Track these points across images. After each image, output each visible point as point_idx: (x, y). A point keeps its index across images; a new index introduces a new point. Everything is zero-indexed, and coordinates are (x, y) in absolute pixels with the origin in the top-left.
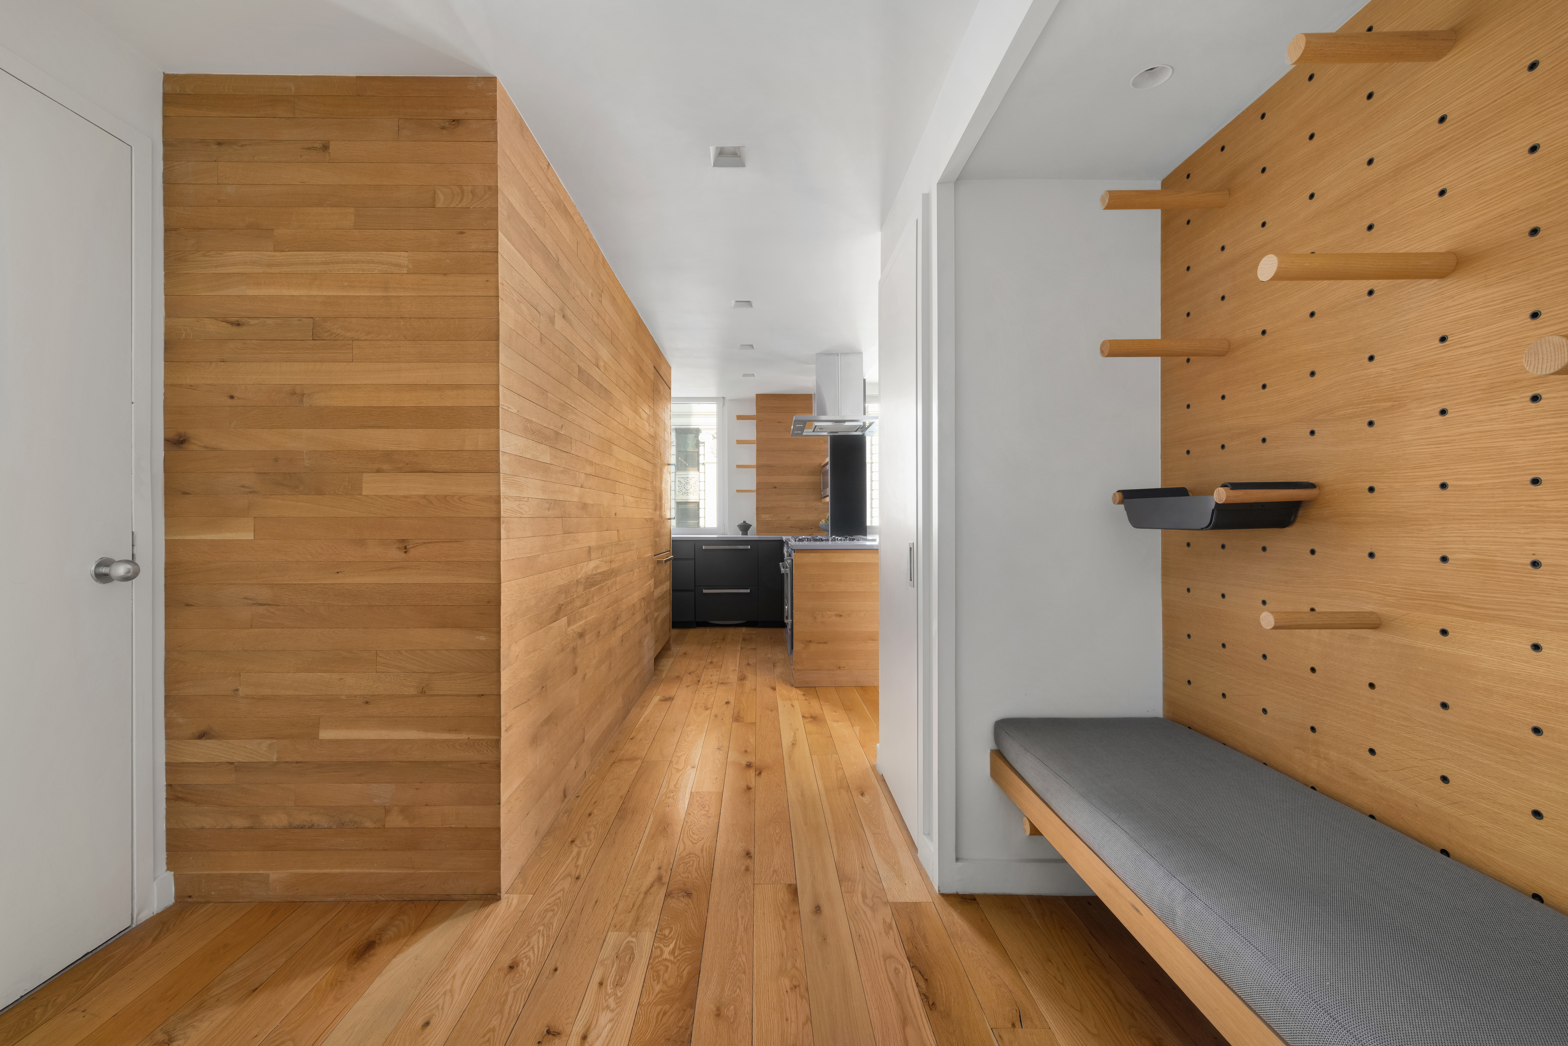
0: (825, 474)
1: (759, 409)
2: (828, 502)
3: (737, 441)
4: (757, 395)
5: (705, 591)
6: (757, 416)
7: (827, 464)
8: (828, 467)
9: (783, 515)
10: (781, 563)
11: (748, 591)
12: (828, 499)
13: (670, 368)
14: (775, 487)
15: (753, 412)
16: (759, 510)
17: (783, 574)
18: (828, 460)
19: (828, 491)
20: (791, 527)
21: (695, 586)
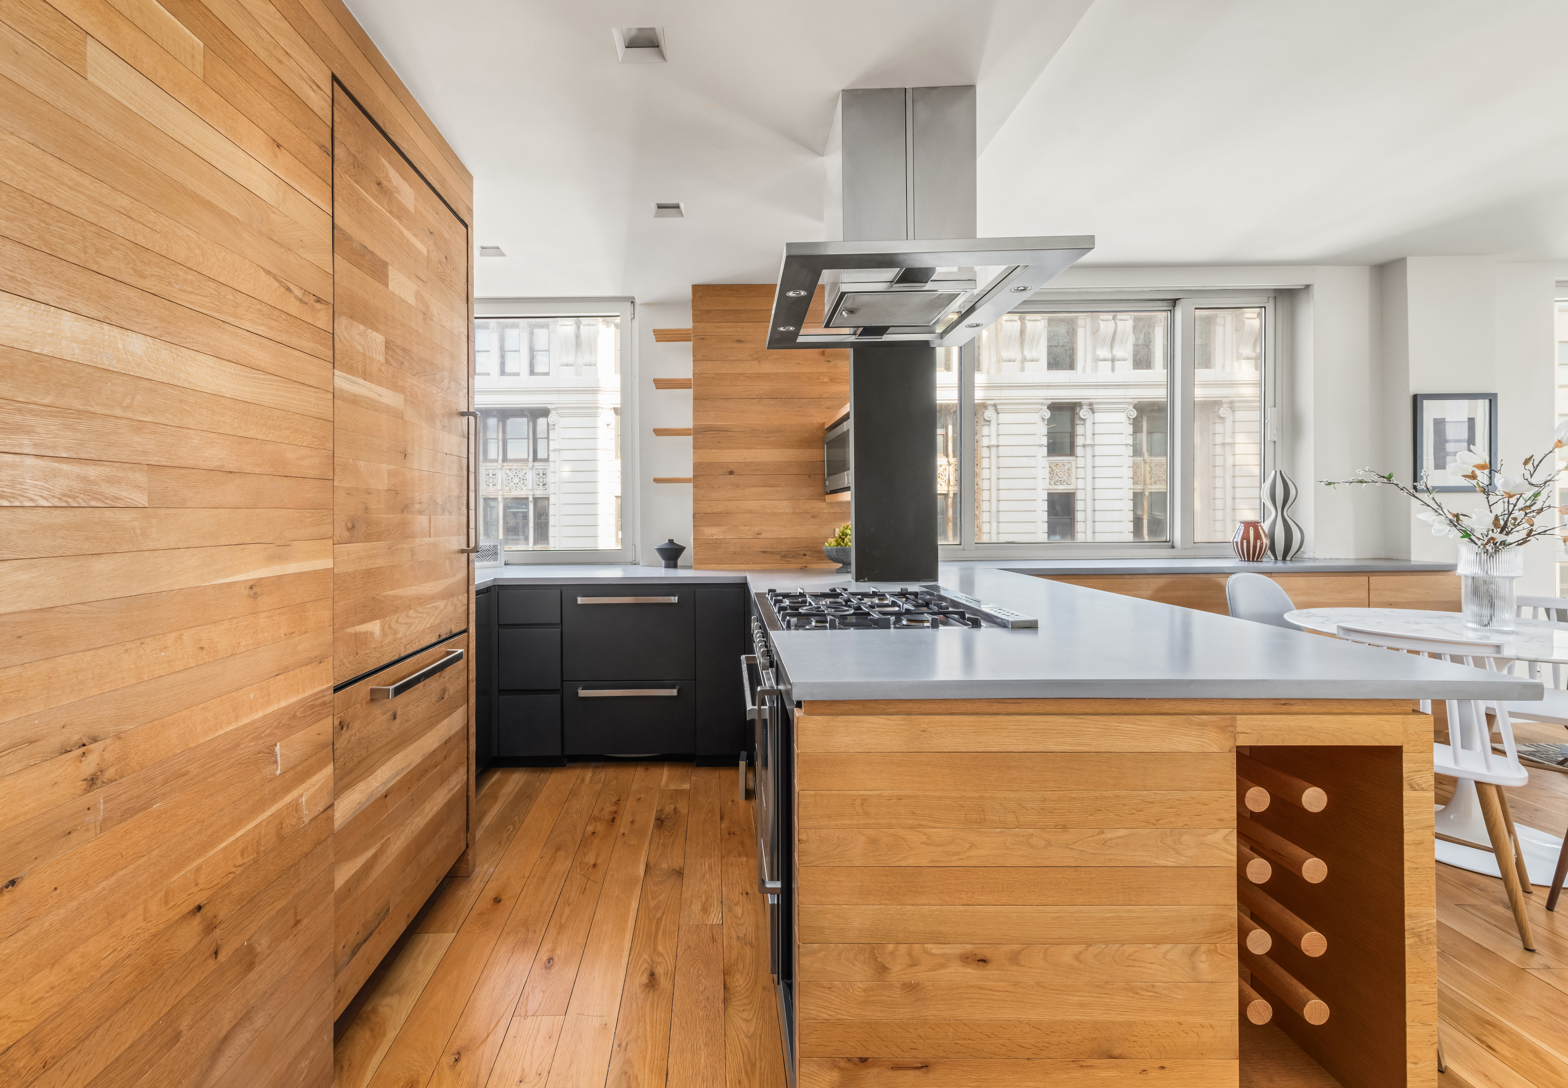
0: (842, 440)
1: (699, 315)
2: (848, 503)
3: (655, 381)
4: (696, 288)
5: (582, 693)
6: (694, 328)
7: (846, 417)
8: (849, 426)
9: (747, 528)
10: (743, 657)
11: (674, 692)
12: (847, 497)
13: (470, 177)
14: (731, 473)
15: (684, 321)
16: (699, 518)
17: (753, 721)
18: (848, 408)
19: (849, 478)
20: (763, 552)
21: (562, 681)
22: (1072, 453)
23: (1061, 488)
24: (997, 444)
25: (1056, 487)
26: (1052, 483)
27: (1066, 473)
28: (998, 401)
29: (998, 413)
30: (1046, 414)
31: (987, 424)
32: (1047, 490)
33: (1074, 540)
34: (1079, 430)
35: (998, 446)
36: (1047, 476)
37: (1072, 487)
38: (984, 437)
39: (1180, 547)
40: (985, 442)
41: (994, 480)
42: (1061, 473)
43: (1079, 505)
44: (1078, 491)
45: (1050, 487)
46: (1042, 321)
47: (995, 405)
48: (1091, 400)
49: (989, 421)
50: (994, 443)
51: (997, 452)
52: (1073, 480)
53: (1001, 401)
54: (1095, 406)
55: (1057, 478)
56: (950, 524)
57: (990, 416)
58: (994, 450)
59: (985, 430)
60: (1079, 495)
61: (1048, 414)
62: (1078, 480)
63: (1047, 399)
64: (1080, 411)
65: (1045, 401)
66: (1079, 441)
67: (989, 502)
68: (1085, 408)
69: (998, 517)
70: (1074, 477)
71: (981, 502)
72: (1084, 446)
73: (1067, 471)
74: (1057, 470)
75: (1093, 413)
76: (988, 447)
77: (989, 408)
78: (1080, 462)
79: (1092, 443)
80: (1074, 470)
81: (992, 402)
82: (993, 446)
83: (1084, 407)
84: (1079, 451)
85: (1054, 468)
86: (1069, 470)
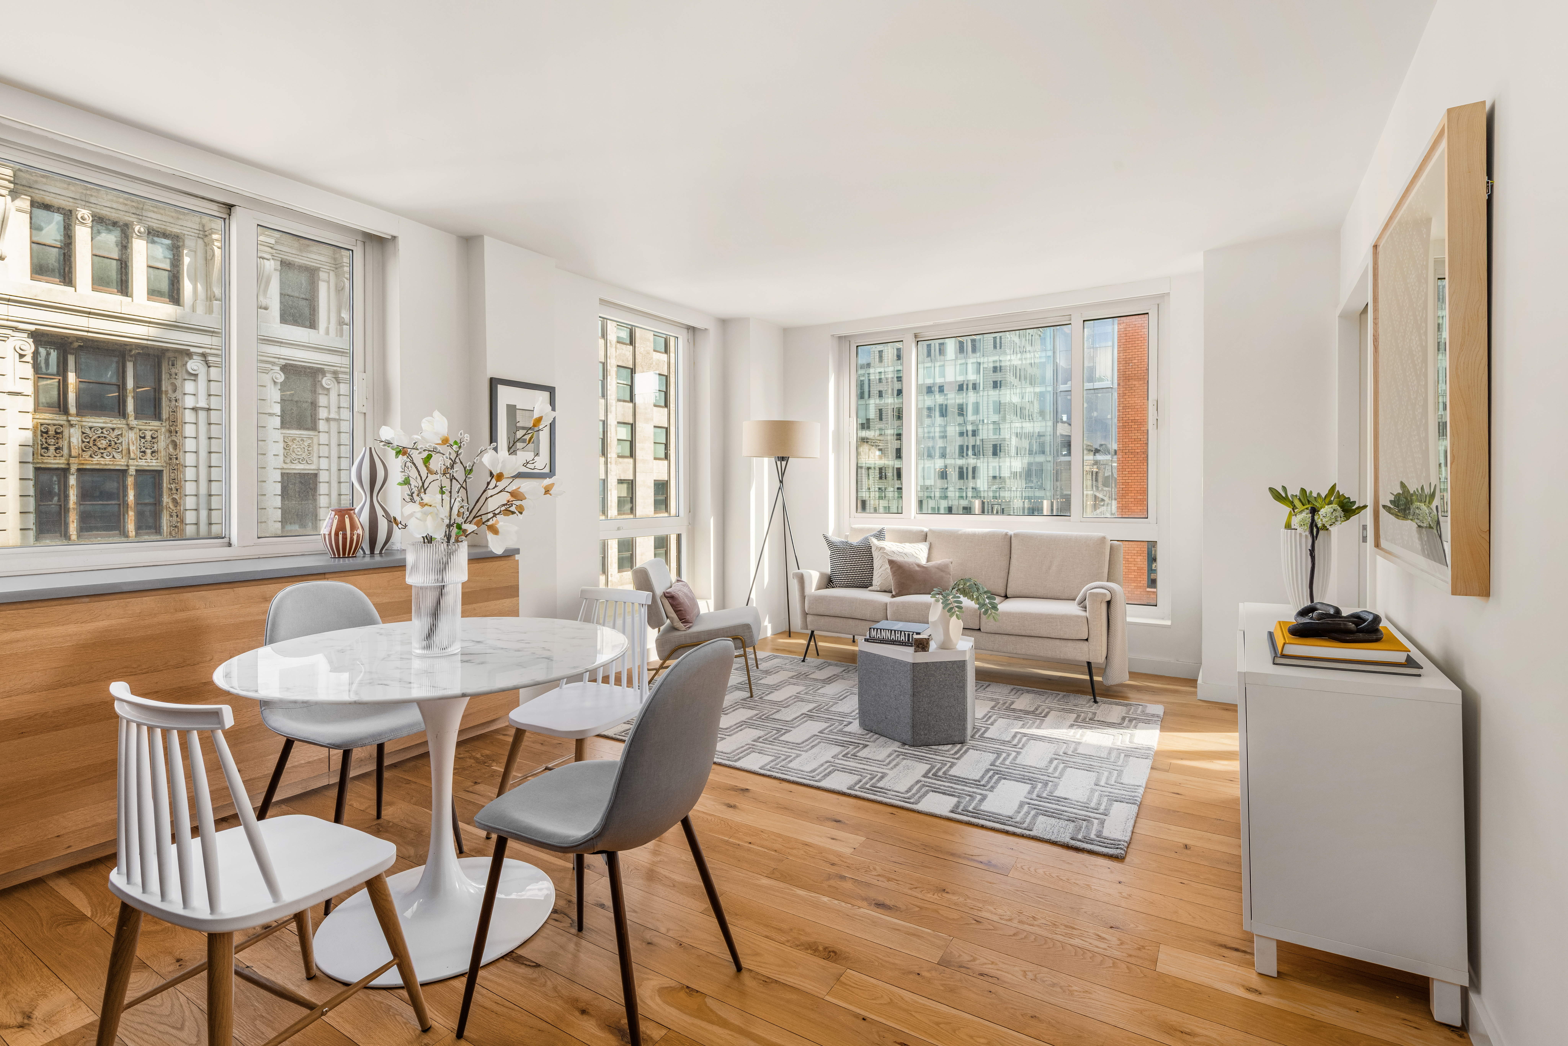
22: (314, 427)
23: (299, 468)
24: (207, 407)
25: (293, 466)
26: (288, 461)
27: (306, 451)
28: (208, 351)
29: (209, 367)
30: (278, 376)
31: (193, 378)
32: (281, 469)
33: (317, 531)
34: (322, 400)
35: (209, 410)
36: (281, 452)
37: (313, 467)
38: (186, 396)
39: (236, 545)
40: (189, 402)
41: (203, 454)
42: (299, 449)
43: (323, 488)
44: (321, 472)
45: (285, 466)
46: (272, 262)
47: (204, 355)
48: (335, 368)
49: (196, 375)
50: (202, 404)
51: (209, 417)
52: (315, 459)
53: (213, 351)
54: (340, 376)
55: (294, 455)
56: (131, 514)
57: (195, 368)
58: (202, 415)
59: (189, 387)
60: (323, 477)
61: (281, 377)
62: (321, 459)
63: (279, 358)
64: (322, 378)
65: (277, 360)
66: (322, 413)
67: (195, 483)
68: (329, 376)
69: (209, 503)
70: (315, 455)
71: (183, 483)
72: (328, 420)
73: (306, 448)
74: (294, 446)
75: (339, 383)
76: (193, 409)
77: (195, 357)
78: (323, 438)
79: (337, 417)
80: (315, 447)
81: (200, 351)
82: (202, 409)
83: (327, 375)
84: (322, 426)
85: (290, 443)
86: (309, 446)
